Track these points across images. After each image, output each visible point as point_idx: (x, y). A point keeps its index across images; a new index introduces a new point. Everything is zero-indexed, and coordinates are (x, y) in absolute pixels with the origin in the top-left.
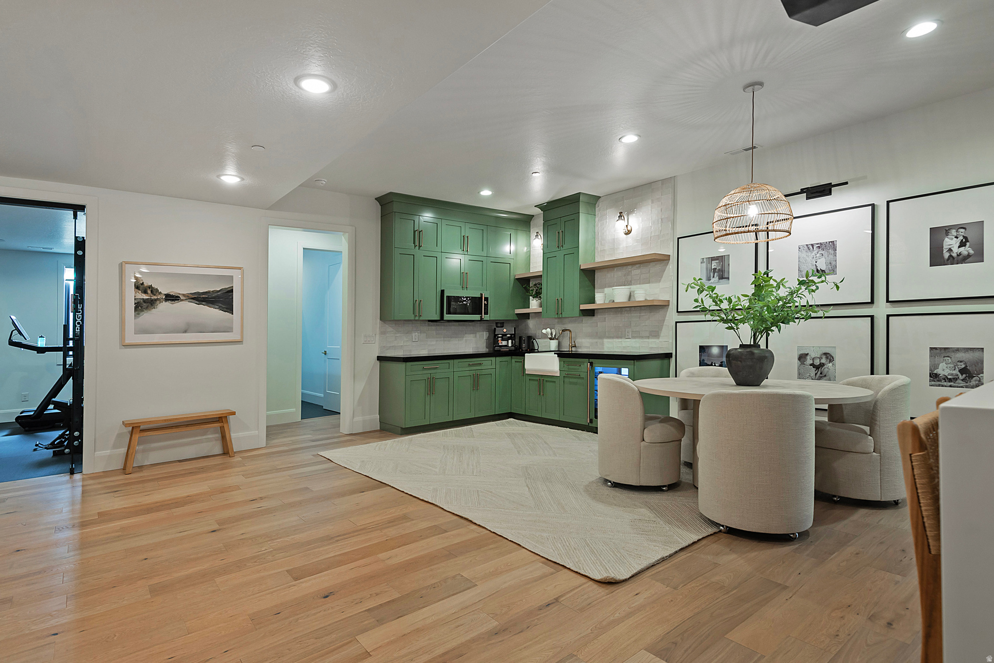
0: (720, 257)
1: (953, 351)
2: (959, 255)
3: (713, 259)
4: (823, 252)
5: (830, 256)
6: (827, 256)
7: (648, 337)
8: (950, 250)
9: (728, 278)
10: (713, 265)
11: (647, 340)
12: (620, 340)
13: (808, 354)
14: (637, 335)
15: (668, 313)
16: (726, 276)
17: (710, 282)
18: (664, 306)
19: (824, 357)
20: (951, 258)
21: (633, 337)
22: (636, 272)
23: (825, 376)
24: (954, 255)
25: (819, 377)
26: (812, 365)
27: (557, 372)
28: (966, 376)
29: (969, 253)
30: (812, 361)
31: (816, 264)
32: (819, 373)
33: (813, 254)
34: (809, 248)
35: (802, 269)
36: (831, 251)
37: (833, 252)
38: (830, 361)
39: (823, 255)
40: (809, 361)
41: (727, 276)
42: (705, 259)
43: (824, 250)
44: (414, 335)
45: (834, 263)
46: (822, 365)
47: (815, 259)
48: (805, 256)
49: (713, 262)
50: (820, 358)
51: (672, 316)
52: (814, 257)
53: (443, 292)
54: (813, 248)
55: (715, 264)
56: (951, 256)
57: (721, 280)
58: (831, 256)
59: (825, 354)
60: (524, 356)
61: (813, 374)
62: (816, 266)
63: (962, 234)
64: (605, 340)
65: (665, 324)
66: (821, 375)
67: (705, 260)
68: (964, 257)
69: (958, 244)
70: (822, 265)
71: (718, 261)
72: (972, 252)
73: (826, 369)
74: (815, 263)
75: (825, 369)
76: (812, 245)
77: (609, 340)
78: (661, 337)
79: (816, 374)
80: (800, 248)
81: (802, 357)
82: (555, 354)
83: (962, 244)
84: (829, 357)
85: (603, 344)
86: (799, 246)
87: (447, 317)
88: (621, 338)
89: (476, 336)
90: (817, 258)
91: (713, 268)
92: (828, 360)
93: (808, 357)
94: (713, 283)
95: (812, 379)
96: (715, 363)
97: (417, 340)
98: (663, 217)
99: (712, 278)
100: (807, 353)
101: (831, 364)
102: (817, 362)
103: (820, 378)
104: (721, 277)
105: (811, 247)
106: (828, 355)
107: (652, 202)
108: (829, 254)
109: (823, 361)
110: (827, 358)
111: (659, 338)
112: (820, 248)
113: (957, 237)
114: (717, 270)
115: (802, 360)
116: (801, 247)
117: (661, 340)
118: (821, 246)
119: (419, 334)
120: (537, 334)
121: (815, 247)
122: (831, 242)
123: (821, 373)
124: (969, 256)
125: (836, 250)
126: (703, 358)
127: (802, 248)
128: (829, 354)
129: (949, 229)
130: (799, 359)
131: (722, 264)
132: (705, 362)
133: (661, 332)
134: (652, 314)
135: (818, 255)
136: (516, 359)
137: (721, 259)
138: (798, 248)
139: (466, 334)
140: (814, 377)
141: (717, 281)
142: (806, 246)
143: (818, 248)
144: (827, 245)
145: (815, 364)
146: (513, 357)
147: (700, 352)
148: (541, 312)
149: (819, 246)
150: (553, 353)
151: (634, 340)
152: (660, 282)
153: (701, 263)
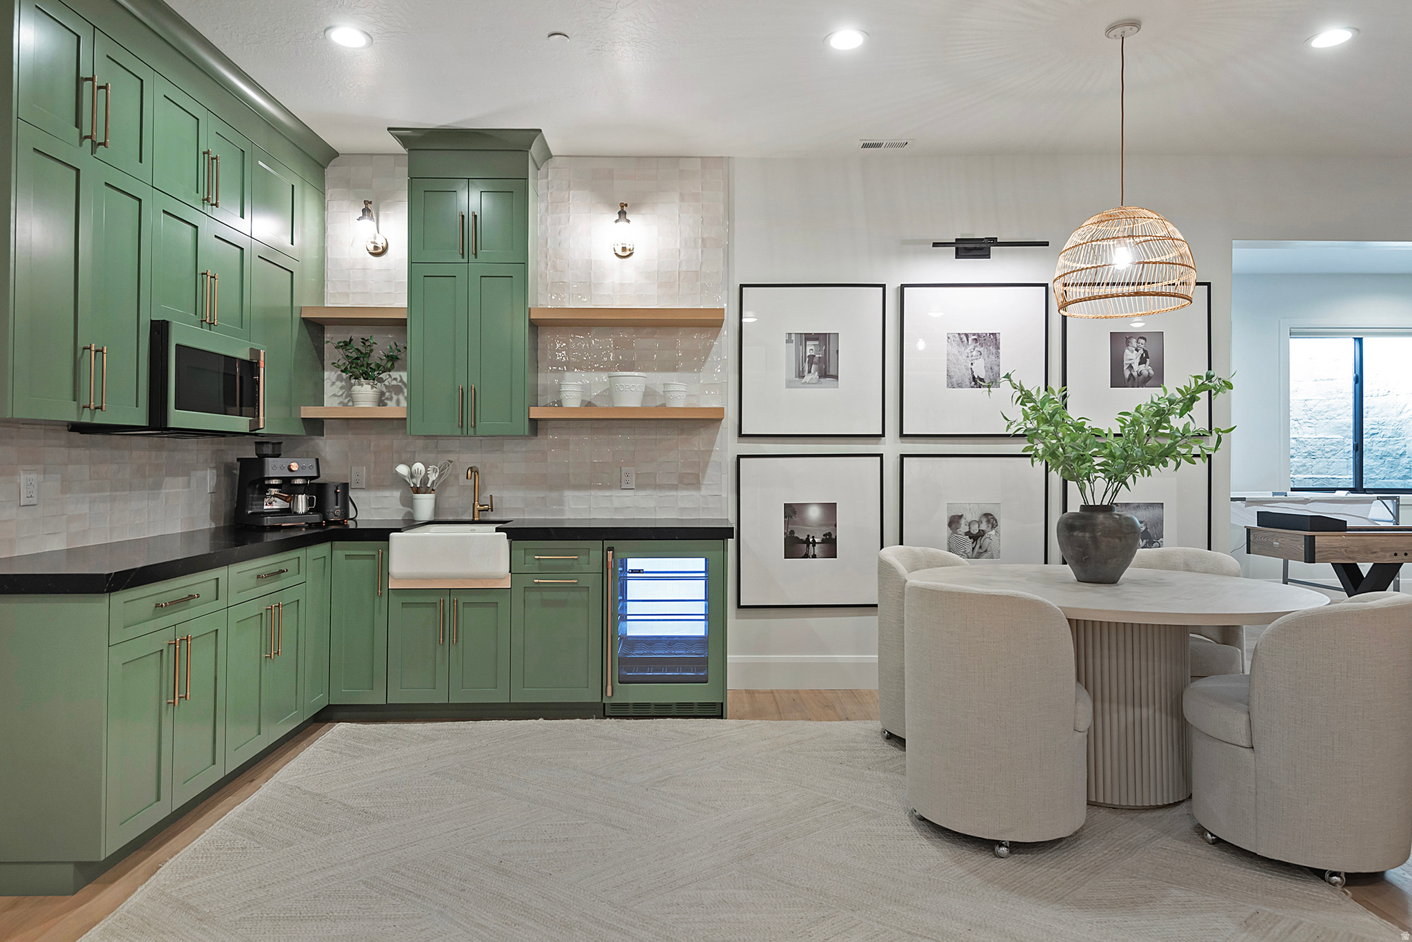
0: (821, 337)
1: (1134, 508)
2: (1140, 374)
3: (809, 337)
4: (981, 349)
5: (990, 356)
6: (986, 356)
7: (674, 487)
8: (1131, 367)
9: (836, 377)
10: (808, 349)
11: (673, 493)
12: (608, 493)
13: (962, 515)
14: (646, 483)
15: (719, 437)
16: (832, 372)
17: (804, 380)
18: (708, 421)
19: (984, 520)
20: (1132, 378)
21: (640, 487)
22: (644, 342)
23: (986, 551)
24: (1135, 374)
25: (978, 553)
26: (968, 534)
27: (502, 579)
28: (1147, 542)
29: (1149, 373)
30: (968, 527)
31: (972, 367)
32: (978, 546)
33: (968, 351)
34: (961, 339)
35: (952, 374)
36: (992, 349)
37: (994, 351)
38: (993, 527)
39: (981, 354)
40: (964, 528)
41: (835, 374)
42: (793, 336)
43: (982, 346)
44: (23, 478)
45: (996, 368)
46: (981, 534)
47: (970, 358)
48: (956, 353)
49: (808, 343)
50: (980, 522)
51: (727, 445)
52: (969, 355)
53: (160, 330)
54: (968, 340)
55: (813, 348)
56: (1131, 375)
57: (822, 380)
58: (993, 358)
59: (986, 515)
60: (388, 539)
61: (969, 550)
62: (973, 372)
63: (1142, 346)
64: (569, 494)
65: (712, 458)
66: (981, 551)
67: (793, 338)
68: (1144, 377)
69: (1138, 360)
70: (980, 372)
71: (817, 343)
72: (1152, 372)
73: (988, 540)
74: (970, 366)
75: (985, 541)
76: (967, 335)
77: (576, 493)
78: (703, 488)
79: (973, 549)
80: (949, 338)
81: (954, 522)
82: (498, 530)
83: (1143, 361)
84: (990, 519)
85: (560, 502)
86: (948, 334)
87: (178, 418)
88: (610, 488)
89: (189, 482)
90: (973, 358)
91: (808, 354)
92: (990, 525)
93: (963, 521)
94: (809, 383)
95: (968, 558)
96: (813, 537)
97: (34, 501)
98: (706, 236)
99: (806, 373)
100: (960, 514)
101: (993, 532)
102: (975, 530)
103: (979, 556)
104: (824, 374)
105: (965, 339)
106: (990, 517)
107: (682, 198)
108: (990, 353)
109: (984, 526)
110: (988, 521)
111: (699, 489)
112: (977, 342)
113: (1137, 350)
114: (815, 360)
115: (953, 526)
116: (951, 336)
117: (704, 492)
118: (978, 338)
119: (41, 477)
120: (354, 477)
121: (970, 339)
122: (992, 334)
123: (980, 547)
124: (1149, 377)
125: (999, 348)
126: (791, 527)
127: (952, 338)
128: (990, 515)
129: (1130, 338)
130: (950, 525)
131: (825, 350)
132: (795, 535)
133: (703, 477)
134: (684, 436)
135: (974, 353)
136: (346, 549)
137: (823, 339)
138: (947, 338)
139: (166, 476)
140: (970, 555)
141: (816, 381)
142: (957, 335)
143: (975, 341)
144: (987, 338)
145: (972, 532)
146: (337, 543)
147: (785, 517)
148: (405, 419)
149: (976, 339)
150: (494, 527)
151: (643, 493)
152: (699, 371)
153: (787, 342)
